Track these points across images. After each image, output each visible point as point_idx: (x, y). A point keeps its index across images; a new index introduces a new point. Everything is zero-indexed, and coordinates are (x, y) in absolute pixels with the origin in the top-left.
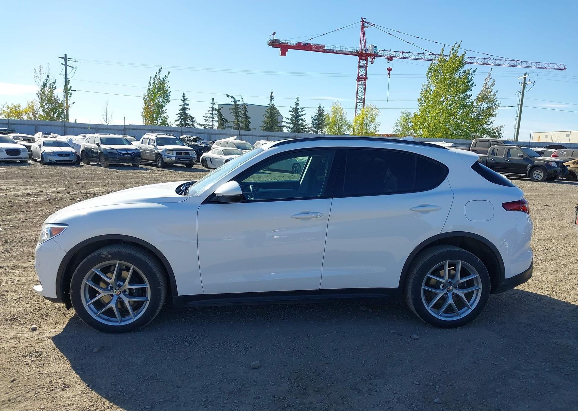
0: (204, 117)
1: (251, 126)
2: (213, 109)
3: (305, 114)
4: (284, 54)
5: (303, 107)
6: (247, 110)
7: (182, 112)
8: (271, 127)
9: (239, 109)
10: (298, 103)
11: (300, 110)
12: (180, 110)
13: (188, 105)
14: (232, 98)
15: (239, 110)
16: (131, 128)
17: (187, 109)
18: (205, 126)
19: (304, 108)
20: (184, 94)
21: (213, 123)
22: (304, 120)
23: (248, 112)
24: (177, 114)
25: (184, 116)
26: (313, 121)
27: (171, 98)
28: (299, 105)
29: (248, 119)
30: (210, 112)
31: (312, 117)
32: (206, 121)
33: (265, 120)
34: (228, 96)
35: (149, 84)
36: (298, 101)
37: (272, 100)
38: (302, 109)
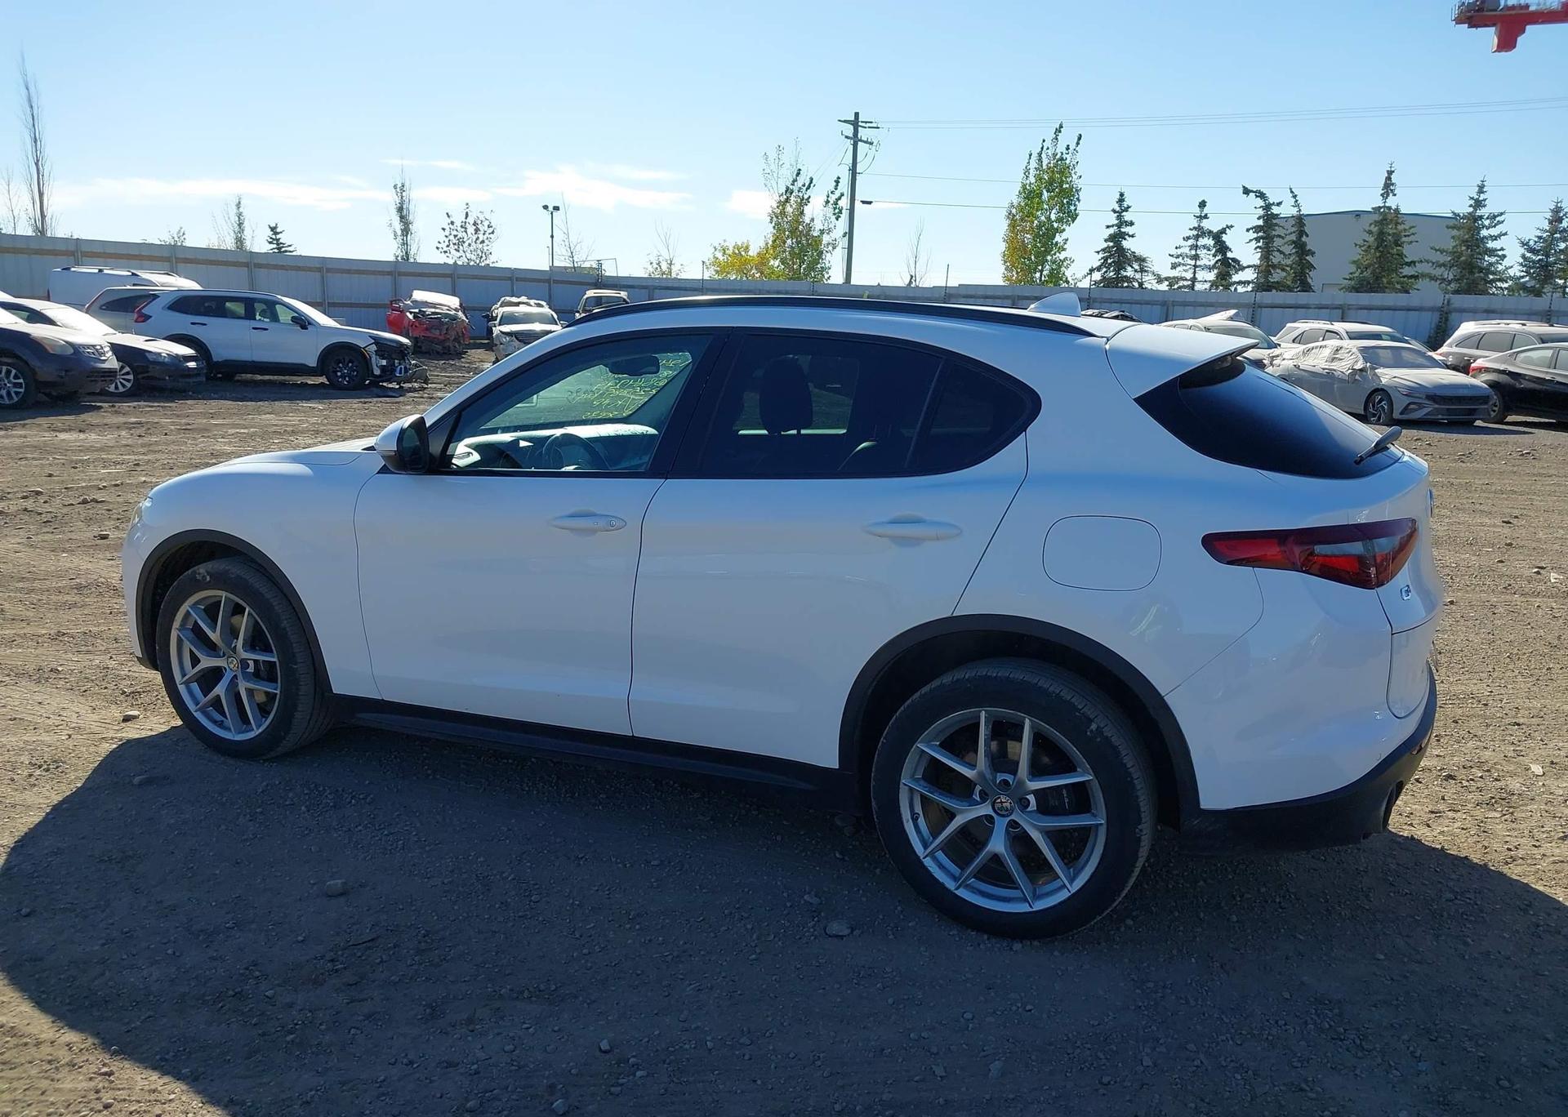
0: (1172, 256)
1: (1314, 278)
2: (1201, 232)
3: (1506, 234)
4: (1507, 43)
5: (1496, 211)
6: (1306, 229)
7: (1111, 244)
8: (1378, 278)
9: (1277, 228)
10: (1481, 199)
11: (1487, 223)
12: (1106, 241)
13: (1132, 224)
14: (1257, 196)
15: (1279, 231)
16: (964, 292)
17: (1126, 237)
18: (1172, 281)
19: (1502, 214)
20: (1122, 195)
21: (1195, 273)
22: (1500, 253)
23: (1307, 236)
24: (1098, 252)
25: (1117, 255)
26: (1528, 255)
27: (1080, 206)
28: (1485, 206)
29: (1307, 258)
30: (1191, 242)
31: (1524, 244)
32: (1174, 266)
33: (1360, 257)
34: (1246, 191)
35: (1025, 174)
36: (1481, 190)
37: (1388, 195)
38: (1495, 217)
